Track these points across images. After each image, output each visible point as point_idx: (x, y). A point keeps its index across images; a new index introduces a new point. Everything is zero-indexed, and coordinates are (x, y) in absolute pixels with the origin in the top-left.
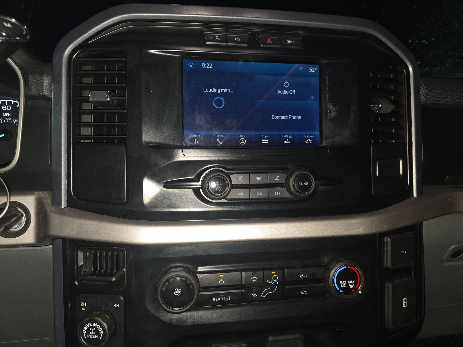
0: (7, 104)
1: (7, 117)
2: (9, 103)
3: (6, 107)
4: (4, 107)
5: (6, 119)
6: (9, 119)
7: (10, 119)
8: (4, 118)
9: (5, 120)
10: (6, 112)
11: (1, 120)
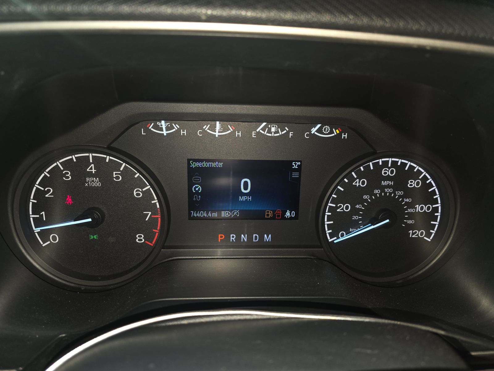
0: (390, 165)
1: (388, 186)
2: (394, 164)
3: (388, 171)
4: (384, 171)
5: (386, 190)
6: (389, 190)
7: (391, 190)
8: (383, 188)
9: (384, 191)
10: (388, 178)
11: (379, 191)
